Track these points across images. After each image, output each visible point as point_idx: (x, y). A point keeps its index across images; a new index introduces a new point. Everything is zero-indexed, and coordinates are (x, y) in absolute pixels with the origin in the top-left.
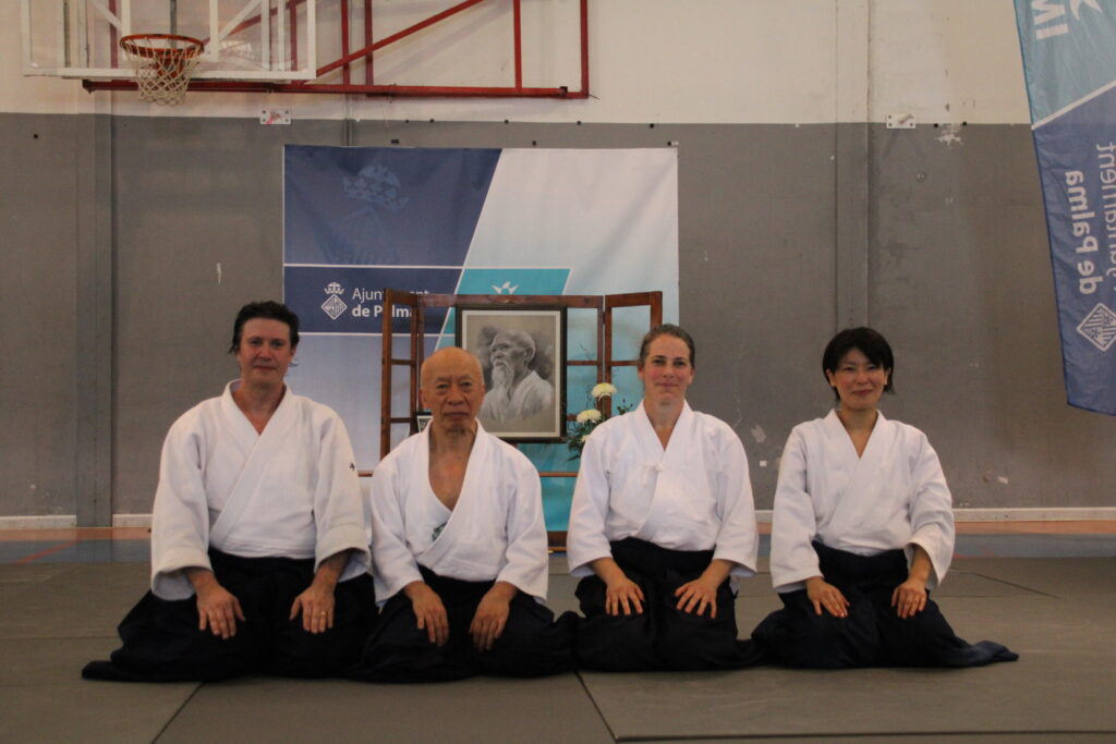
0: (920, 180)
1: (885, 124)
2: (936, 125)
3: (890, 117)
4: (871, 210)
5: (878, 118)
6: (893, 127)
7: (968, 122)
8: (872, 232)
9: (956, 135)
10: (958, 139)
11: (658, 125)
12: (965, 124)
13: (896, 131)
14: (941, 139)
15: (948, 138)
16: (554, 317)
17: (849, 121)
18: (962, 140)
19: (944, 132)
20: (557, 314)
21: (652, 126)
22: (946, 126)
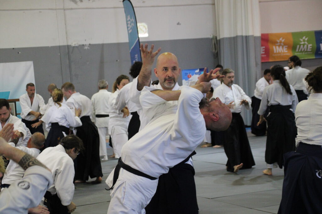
0: (81, 58)
1: (71, 45)
2: (83, 45)
3: (72, 43)
4: (70, 67)
5: (69, 44)
8: (70, 71)
9: (88, 47)
10: (89, 48)
11: (15, 48)
12: (90, 44)
13: (74, 47)
15: (86, 48)
16: (13, 104)
17: (62, 45)
20: (14, 104)
21: (13, 49)
22: (85, 45)
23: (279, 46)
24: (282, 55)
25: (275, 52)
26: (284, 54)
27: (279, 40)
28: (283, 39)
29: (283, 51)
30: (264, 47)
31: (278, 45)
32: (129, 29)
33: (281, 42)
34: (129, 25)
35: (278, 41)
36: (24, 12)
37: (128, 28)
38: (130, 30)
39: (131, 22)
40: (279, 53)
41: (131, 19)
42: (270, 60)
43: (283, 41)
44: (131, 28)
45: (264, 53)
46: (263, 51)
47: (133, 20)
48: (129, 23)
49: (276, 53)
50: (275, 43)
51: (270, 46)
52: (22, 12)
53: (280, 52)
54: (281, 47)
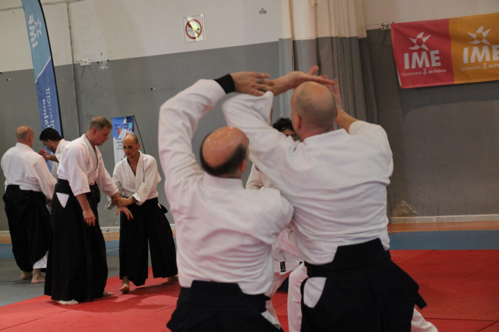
0: (95, 86)
1: (79, 64)
2: (98, 62)
3: (81, 61)
5: (76, 62)
6: (83, 65)
7: (109, 60)
9: (106, 66)
10: (106, 67)
11: (3, 73)
12: (108, 60)
13: (84, 67)
14: (100, 68)
15: (103, 67)
17: (66, 64)
18: (108, 68)
19: (101, 65)
22: (102, 62)
23: (481, 46)
24: (485, 67)
25: (466, 61)
26: (491, 66)
27: (474, 32)
28: (484, 30)
29: (488, 59)
30: (437, 52)
31: (475, 45)
32: (33, 40)
33: (480, 38)
34: (32, 34)
35: (474, 36)
36: (13, 12)
37: (30, 38)
38: (34, 42)
39: (36, 28)
40: (477, 63)
41: (37, 22)
42: (456, 82)
43: (485, 34)
44: (36, 39)
45: (439, 64)
46: (437, 61)
47: (40, 23)
48: (32, 30)
49: (469, 64)
50: (466, 40)
51: (454, 48)
52: (10, 12)
53: (480, 59)
54: (486, 50)
